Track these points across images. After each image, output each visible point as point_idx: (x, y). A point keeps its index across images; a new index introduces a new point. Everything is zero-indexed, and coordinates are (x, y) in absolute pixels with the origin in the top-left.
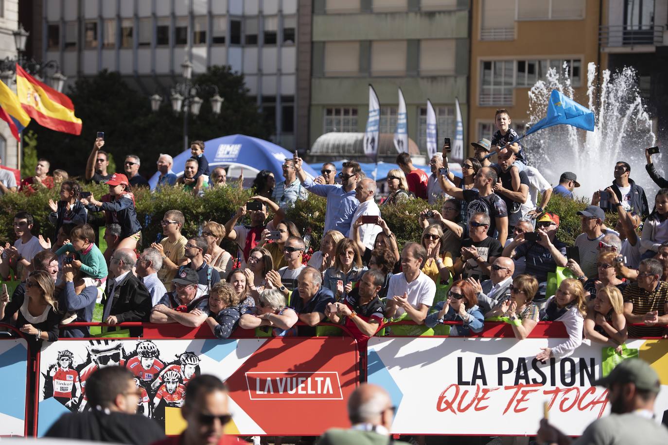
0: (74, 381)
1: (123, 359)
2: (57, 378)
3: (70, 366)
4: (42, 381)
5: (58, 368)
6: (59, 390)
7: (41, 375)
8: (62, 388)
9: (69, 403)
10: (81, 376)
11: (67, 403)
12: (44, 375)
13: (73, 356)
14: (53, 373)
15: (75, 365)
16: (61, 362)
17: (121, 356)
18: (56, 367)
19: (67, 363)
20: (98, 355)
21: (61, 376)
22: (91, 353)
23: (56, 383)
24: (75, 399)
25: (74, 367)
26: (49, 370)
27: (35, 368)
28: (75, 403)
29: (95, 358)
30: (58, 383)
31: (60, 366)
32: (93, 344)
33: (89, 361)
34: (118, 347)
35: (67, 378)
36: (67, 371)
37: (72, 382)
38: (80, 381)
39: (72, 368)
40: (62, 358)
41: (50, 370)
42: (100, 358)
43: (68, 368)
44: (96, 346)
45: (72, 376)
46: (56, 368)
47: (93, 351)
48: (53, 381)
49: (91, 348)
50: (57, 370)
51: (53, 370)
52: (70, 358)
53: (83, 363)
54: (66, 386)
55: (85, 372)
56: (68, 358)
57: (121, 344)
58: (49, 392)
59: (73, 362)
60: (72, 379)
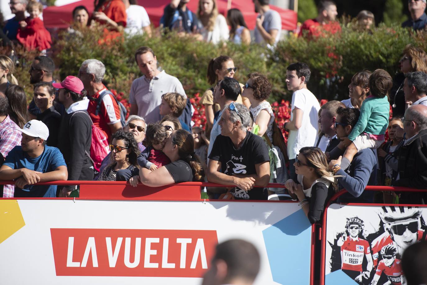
0: (365, 253)
1: (422, 230)
2: (346, 249)
3: (360, 235)
4: (329, 251)
5: (346, 237)
6: (347, 262)
7: (328, 244)
8: (351, 260)
9: (360, 278)
10: (372, 247)
11: (357, 277)
12: (330, 244)
13: (363, 224)
14: (340, 243)
15: (366, 234)
16: (350, 231)
17: (420, 226)
18: (344, 235)
19: (357, 232)
20: (393, 224)
21: (350, 246)
22: (384, 221)
23: (344, 254)
24: (366, 273)
25: (365, 237)
26: (336, 238)
27: (321, 236)
28: (366, 278)
29: (389, 227)
30: (347, 254)
31: (348, 234)
32: (386, 211)
33: (381, 231)
34: (415, 216)
35: (357, 249)
36: (357, 241)
37: (363, 254)
38: (372, 253)
39: (363, 237)
40: (351, 226)
41: (338, 239)
42: (394, 227)
43: (357, 237)
44: (390, 214)
45: (363, 247)
46: (344, 238)
47: (386, 219)
48: (341, 252)
49: (384, 215)
50: (346, 240)
51: (341, 239)
52: (359, 226)
53: (374, 232)
54: (356, 258)
55: (378, 242)
56: (358, 226)
57: (419, 212)
58: (336, 264)
59: (363, 231)
60: (363, 250)
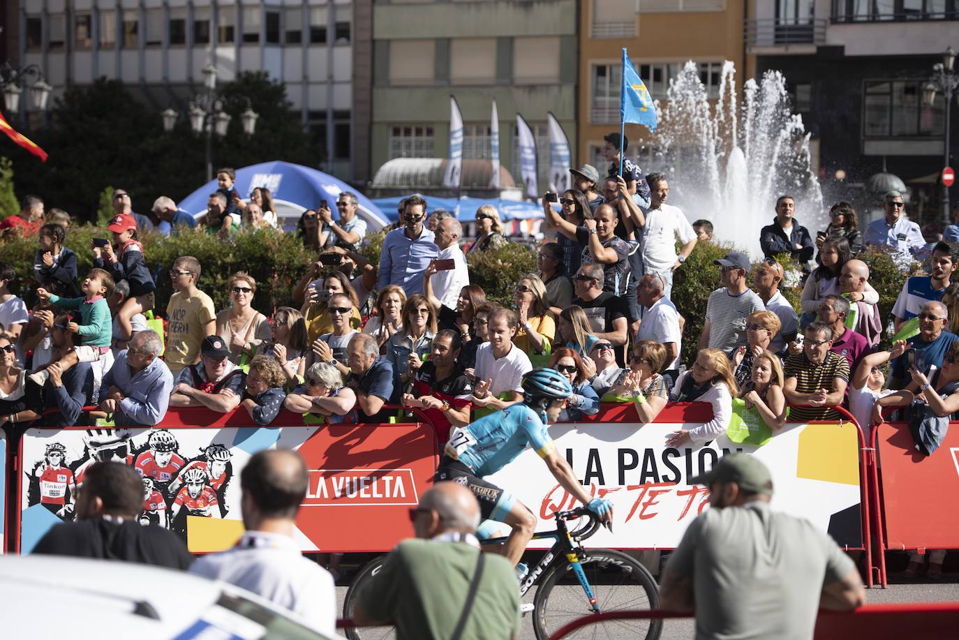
0: (68, 483)
1: (131, 454)
2: (46, 479)
3: (62, 463)
4: (26, 483)
5: (46, 466)
6: (48, 495)
7: (24, 475)
8: (52, 492)
9: (62, 512)
10: (76, 476)
11: (59, 511)
12: (28, 475)
13: (65, 450)
14: (39, 473)
15: (68, 462)
16: (50, 459)
17: (129, 450)
18: (43, 464)
19: (58, 460)
20: (99, 449)
21: (50, 476)
22: (89, 446)
23: (43, 485)
24: (69, 505)
25: (68, 465)
26: (34, 468)
27: (16, 466)
28: (69, 511)
29: (95, 453)
30: (47, 485)
31: (48, 463)
32: (91, 435)
33: (86, 457)
34: (124, 439)
35: (58, 479)
36: (58, 470)
37: (65, 484)
38: (76, 483)
39: (65, 466)
40: (52, 453)
41: (36, 469)
42: (101, 453)
43: (59, 465)
44: (96, 437)
45: (65, 476)
46: (43, 466)
47: (91, 443)
48: (40, 483)
49: (89, 439)
50: (46, 469)
51: (40, 468)
52: (61, 453)
53: (78, 459)
54: (57, 489)
55: (82, 470)
56: (59, 453)
57: (128, 434)
58: (35, 497)
59: (66, 458)
60: (65, 480)
